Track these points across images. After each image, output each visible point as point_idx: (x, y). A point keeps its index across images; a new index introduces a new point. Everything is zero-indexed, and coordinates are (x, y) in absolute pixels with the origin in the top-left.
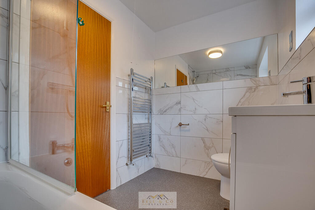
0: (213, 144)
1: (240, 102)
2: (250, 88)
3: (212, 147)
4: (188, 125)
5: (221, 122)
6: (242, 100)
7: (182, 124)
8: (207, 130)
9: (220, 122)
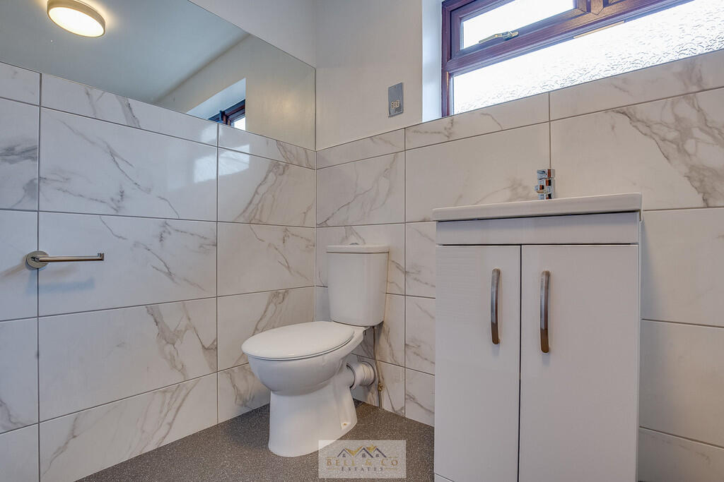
0: (189, 319)
1: (256, 192)
2: (276, 164)
3: (186, 331)
4: (101, 258)
5: (213, 245)
6: (262, 190)
7: (51, 256)
8: (170, 274)
9: (209, 245)
